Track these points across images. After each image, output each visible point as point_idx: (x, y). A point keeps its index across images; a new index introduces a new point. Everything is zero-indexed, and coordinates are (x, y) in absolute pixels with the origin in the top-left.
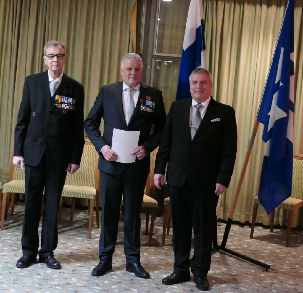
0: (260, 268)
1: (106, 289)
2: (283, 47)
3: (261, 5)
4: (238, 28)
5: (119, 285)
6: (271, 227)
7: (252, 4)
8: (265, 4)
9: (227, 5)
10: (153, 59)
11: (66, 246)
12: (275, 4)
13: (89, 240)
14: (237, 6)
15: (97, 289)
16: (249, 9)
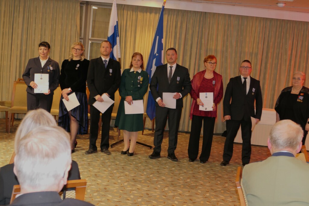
2: (158, 36)
4: (134, 25)
7: (142, 12)
8: (148, 12)
10: (89, 41)
12: (154, 13)
16: (140, 15)
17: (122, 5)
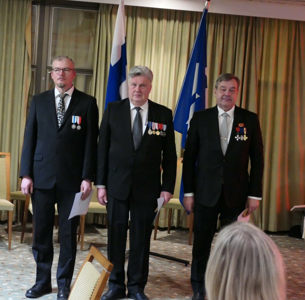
2: (198, 62)
3: (152, 19)
6: (168, 229)
7: (144, 18)
8: (156, 18)
10: (48, 70)
12: (165, 19)
13: (9, 251)
14: (130, 19)
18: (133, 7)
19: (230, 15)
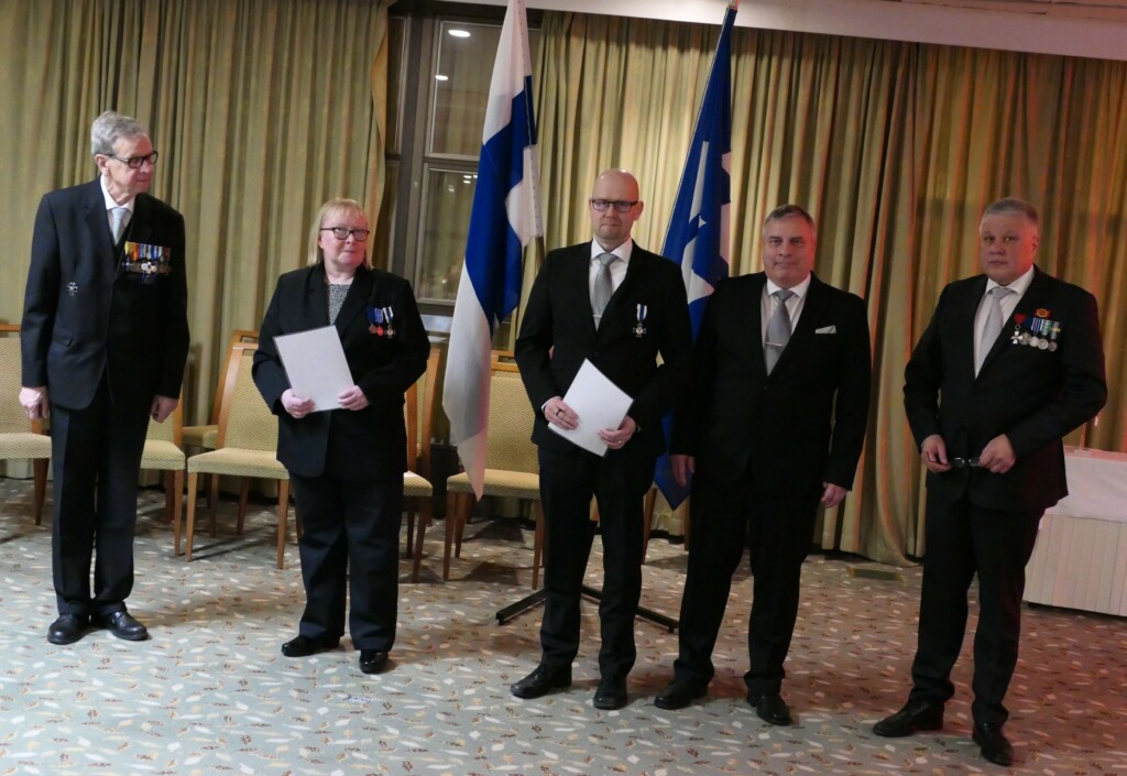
0: (655, 627)
1: (310, 676)
2: (707, 140)
3: (665, 48)
4: (614, 97)
5: (341, 666)
7: (646, 45)
8: (674, 45)
9: (591, 48)
10: (426, 165)
11: (225, 584)
12: (696, 48)
14: (613, 48)
15: (291, 677)
16: (638, 57)
17: (562, 14)
18: (621, 18)
19: (854, 39)
